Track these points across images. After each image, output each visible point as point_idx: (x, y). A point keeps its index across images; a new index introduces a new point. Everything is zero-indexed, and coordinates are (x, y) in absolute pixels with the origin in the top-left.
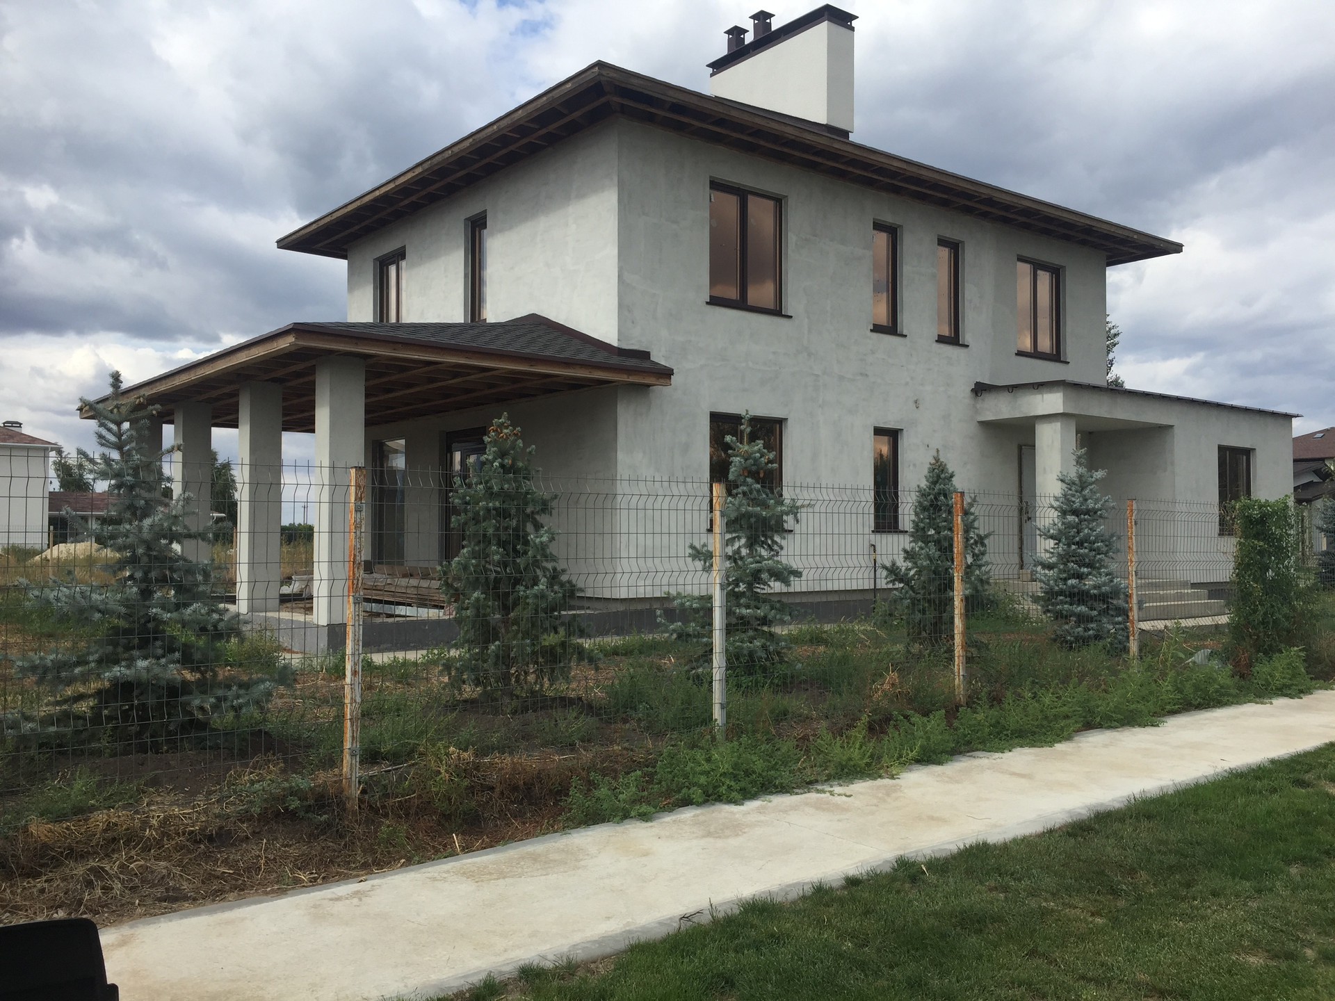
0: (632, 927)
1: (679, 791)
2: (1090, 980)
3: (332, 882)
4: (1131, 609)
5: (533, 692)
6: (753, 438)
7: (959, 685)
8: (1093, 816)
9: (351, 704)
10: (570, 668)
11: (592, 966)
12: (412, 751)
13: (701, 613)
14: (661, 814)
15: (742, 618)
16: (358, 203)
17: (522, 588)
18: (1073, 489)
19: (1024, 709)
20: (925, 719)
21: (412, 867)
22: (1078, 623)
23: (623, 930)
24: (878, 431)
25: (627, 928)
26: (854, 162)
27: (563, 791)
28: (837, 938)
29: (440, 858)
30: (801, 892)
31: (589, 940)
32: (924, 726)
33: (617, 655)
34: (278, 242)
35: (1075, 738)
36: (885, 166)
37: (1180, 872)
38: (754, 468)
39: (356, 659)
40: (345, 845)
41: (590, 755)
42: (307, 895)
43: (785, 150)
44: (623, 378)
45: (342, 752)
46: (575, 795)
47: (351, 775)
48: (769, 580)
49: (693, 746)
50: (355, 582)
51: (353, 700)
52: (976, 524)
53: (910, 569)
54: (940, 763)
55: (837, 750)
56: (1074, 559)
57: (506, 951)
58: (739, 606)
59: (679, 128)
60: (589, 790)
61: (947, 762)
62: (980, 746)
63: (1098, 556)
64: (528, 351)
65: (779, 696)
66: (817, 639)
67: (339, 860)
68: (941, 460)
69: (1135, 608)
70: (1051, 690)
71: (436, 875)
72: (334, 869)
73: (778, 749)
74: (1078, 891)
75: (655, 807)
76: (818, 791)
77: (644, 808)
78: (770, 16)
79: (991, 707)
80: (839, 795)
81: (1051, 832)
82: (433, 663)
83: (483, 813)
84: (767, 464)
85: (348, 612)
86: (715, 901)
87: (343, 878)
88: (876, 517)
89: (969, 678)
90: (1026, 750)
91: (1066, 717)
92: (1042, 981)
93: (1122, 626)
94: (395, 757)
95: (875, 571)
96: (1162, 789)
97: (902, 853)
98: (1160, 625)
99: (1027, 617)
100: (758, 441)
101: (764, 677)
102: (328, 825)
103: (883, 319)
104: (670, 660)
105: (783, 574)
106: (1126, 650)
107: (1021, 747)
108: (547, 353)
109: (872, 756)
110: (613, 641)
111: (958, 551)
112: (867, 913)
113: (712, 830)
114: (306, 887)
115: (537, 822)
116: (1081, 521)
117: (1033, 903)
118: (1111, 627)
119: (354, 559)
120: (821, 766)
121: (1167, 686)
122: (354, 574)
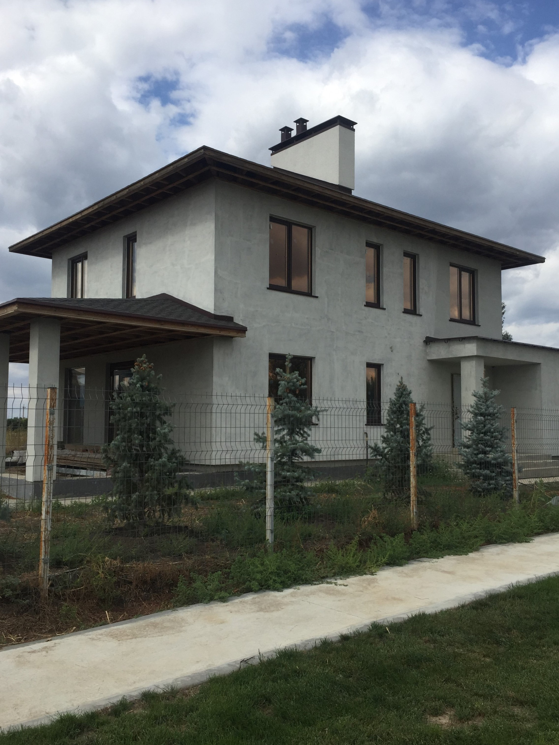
0: (212, 667)
1: (244, 583)
2: (480, 696)
3: (30, 641)
4: (514, 472)
5: (157, 523)
6: (292, 370)
7: (413, 518)
8: (488, 596)
9: (45, 531)
10: (181, 508)
11: (187, 691)
12: (82, 560)
13: (261, 475)
14: (233, 597)
15: (285, 477)
16: (59, 226)
17: (152, 460)
18: (481, 401)
19: (451, 532)
20: (392, 539)
21: (80, 632)
22: (485, 480)
23: (207, 669)
24: (369, 365)
25: (209, 668)
26: (354, 207)
27: (173, 584)
28: (334, 672)
29: (97, 626)
30: (314, 645)
31: (185, 675)
32: (392, 543)
33: (211, 499)
34: (9, 248)
35: (481, 550)
36: (373, 210)
37: (537, 630)
38: (293, 388)
39: (49, 504)
40: (39, 618)
41: (191, 562)
42: (14, 650)
43: (315, 200)
44: (217, 332)
45: (39, 561)
46: (181, 586)
47: (44, 575)
48: (302, 454)
49: (254, 555)
50: (49, 457)
51: (46, 529)
52: (424, 422)
53: (386, 448)
54: (401, 565)
55: (340, 557)
56: (482, 442)
57: (134, 683)
58: (283, 470)
59: (252, 185)
60: (190, 583)
61: (405, 565)
62: (424, 555)
63: (495, 441)
64: (160, 316)
65: (307, 525)
66: (331, 490)
67: (36, 627)
68: (404, 383)
69: (516, 471)
70: (467, 521)
71: (94, 636)
72: (32, 633)
73: (305, 557)
74: (476, 642)
75: (229, 594)
76: (328, 583)
77: (223, 594)
78: (306, 121)
79: (432, 531)
80: (340, 585)
81: (463, 606)
82: (98, 504)
83: (125, 598)
84: (300, 385)
85: (44, 475)
86: (262, 651)
87: (37, 639)
88: (368, 417)
89: (419, 514)
90: (452, 557)
91: (476, 537)
92: (452, 696)
93: (510, 482)
94: (71, 564)
95: (367, 449)
96: (529, 580)
97: (375, 620)
98: (533, 481)
99: (456, 477)
100: (296, 372)
101: (298, 513)
102: (29, 606)
103: (372, 299)
104: (242, 502)
105: (311, 451)
106: (512, 496)
107: (449, 555)
108: (172, 317)
109: (360, 561)
110: (208, 491)
111: (412, 438)
112: (352, 657)
113: (263, 607)
114: (14, 644)
115: (158, 603)
116: (485, 420)
117: (450, 650)
118: (503, 483)
119: (49, 443)
120: (330, 567)
121: (534, 518)
122: (48, 452)
